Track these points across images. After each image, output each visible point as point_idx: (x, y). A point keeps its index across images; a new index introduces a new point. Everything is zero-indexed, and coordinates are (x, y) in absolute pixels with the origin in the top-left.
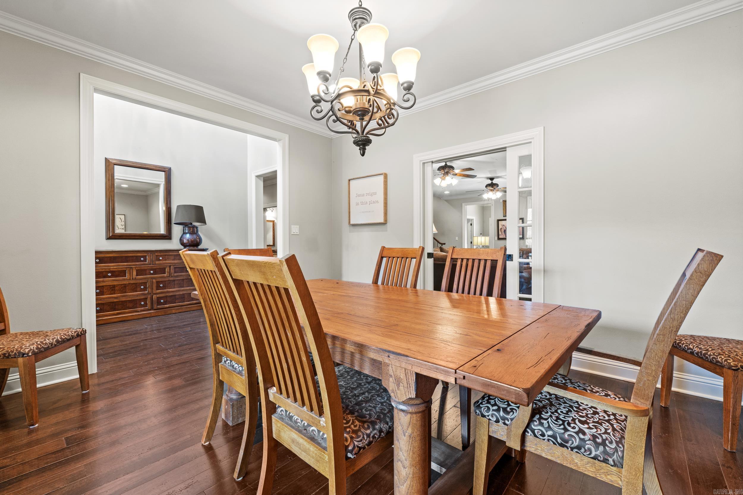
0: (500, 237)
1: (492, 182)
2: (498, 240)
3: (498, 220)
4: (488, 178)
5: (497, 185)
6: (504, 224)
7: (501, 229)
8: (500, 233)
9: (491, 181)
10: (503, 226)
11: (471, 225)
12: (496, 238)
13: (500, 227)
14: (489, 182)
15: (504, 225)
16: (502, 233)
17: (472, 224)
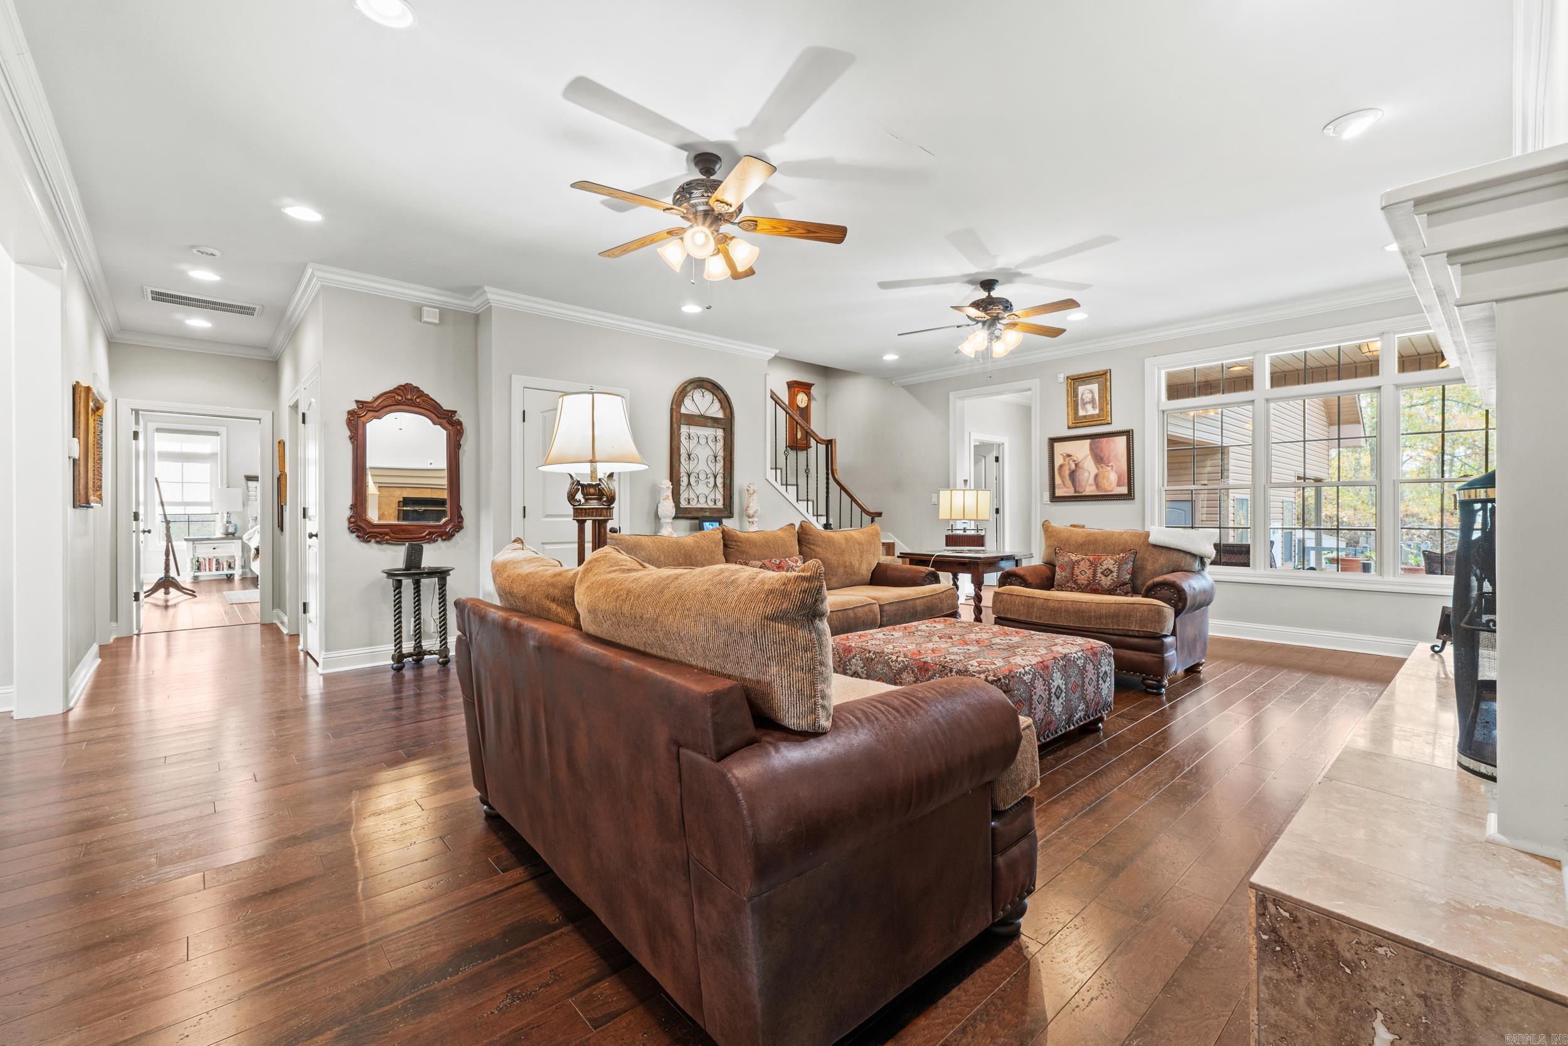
0: (1059, 492)
1: (989, 296)
2: (1051, 501)
3: (1053, 441)
4: (971, 281)
5: (1007, 305)
6: (1070, 453)
7: (1061, 466)
8: (1058, 480)
9: (986, 294)
10: (1068, 459)
11: (997, 459)
12: (1047, 496)
13: (1058, 461)
14: (982, 294)
15: (1069, 456)
16: (1063, 482)
17: (1000, 459)
